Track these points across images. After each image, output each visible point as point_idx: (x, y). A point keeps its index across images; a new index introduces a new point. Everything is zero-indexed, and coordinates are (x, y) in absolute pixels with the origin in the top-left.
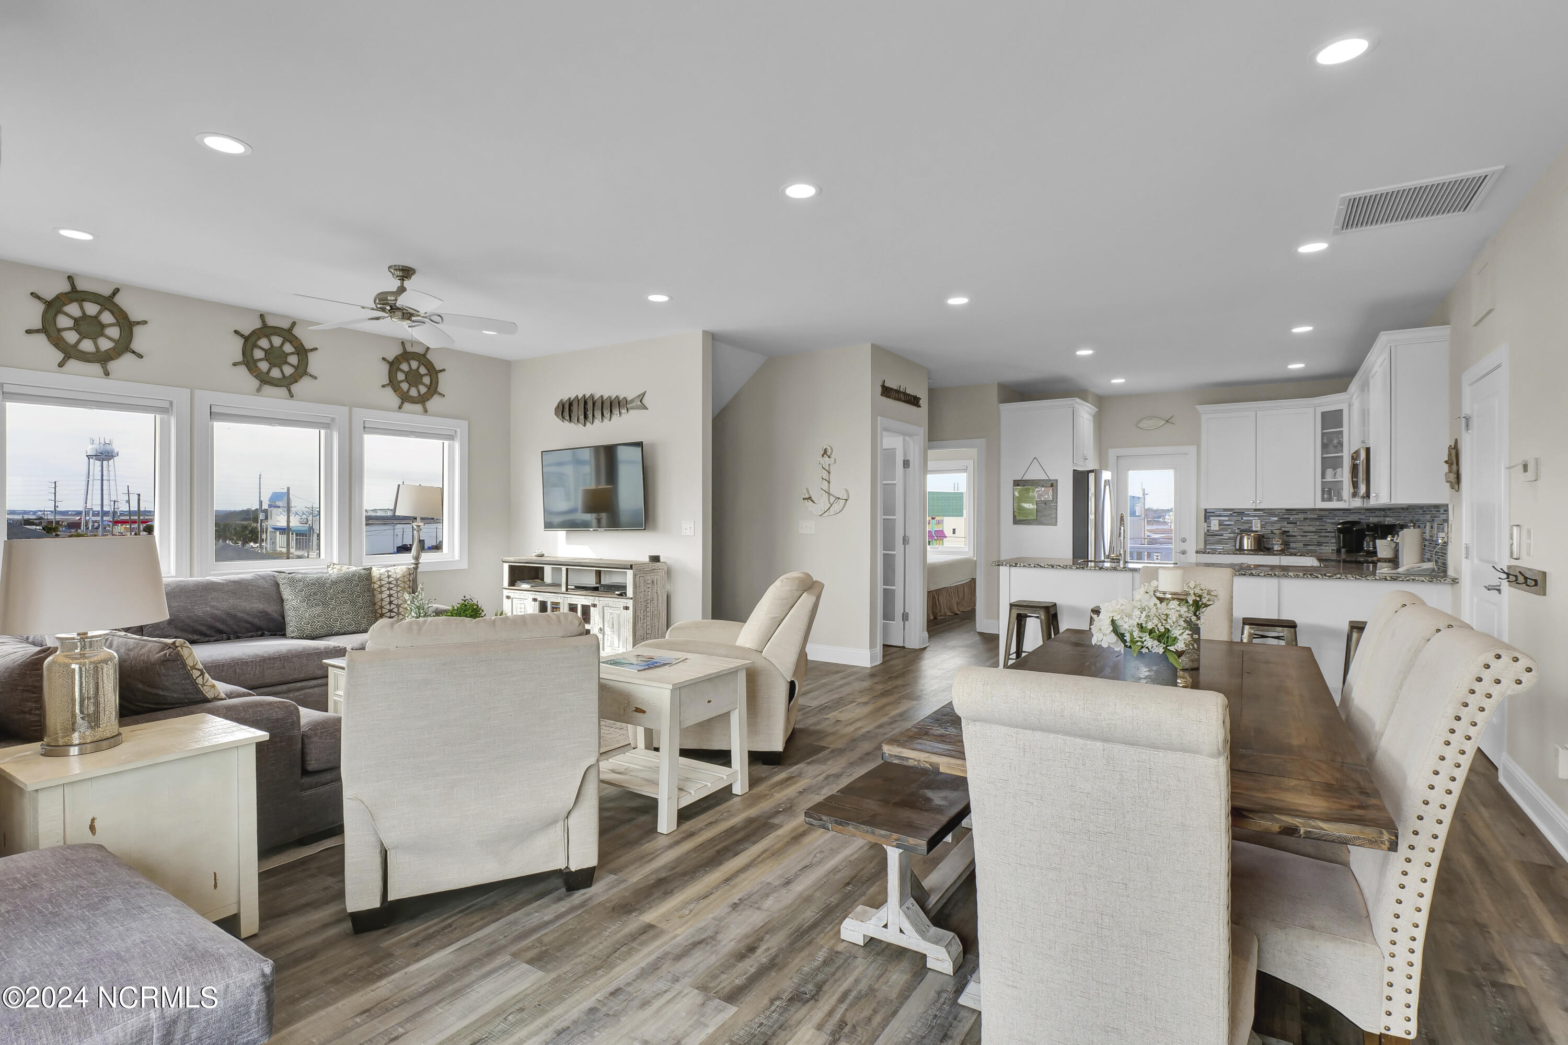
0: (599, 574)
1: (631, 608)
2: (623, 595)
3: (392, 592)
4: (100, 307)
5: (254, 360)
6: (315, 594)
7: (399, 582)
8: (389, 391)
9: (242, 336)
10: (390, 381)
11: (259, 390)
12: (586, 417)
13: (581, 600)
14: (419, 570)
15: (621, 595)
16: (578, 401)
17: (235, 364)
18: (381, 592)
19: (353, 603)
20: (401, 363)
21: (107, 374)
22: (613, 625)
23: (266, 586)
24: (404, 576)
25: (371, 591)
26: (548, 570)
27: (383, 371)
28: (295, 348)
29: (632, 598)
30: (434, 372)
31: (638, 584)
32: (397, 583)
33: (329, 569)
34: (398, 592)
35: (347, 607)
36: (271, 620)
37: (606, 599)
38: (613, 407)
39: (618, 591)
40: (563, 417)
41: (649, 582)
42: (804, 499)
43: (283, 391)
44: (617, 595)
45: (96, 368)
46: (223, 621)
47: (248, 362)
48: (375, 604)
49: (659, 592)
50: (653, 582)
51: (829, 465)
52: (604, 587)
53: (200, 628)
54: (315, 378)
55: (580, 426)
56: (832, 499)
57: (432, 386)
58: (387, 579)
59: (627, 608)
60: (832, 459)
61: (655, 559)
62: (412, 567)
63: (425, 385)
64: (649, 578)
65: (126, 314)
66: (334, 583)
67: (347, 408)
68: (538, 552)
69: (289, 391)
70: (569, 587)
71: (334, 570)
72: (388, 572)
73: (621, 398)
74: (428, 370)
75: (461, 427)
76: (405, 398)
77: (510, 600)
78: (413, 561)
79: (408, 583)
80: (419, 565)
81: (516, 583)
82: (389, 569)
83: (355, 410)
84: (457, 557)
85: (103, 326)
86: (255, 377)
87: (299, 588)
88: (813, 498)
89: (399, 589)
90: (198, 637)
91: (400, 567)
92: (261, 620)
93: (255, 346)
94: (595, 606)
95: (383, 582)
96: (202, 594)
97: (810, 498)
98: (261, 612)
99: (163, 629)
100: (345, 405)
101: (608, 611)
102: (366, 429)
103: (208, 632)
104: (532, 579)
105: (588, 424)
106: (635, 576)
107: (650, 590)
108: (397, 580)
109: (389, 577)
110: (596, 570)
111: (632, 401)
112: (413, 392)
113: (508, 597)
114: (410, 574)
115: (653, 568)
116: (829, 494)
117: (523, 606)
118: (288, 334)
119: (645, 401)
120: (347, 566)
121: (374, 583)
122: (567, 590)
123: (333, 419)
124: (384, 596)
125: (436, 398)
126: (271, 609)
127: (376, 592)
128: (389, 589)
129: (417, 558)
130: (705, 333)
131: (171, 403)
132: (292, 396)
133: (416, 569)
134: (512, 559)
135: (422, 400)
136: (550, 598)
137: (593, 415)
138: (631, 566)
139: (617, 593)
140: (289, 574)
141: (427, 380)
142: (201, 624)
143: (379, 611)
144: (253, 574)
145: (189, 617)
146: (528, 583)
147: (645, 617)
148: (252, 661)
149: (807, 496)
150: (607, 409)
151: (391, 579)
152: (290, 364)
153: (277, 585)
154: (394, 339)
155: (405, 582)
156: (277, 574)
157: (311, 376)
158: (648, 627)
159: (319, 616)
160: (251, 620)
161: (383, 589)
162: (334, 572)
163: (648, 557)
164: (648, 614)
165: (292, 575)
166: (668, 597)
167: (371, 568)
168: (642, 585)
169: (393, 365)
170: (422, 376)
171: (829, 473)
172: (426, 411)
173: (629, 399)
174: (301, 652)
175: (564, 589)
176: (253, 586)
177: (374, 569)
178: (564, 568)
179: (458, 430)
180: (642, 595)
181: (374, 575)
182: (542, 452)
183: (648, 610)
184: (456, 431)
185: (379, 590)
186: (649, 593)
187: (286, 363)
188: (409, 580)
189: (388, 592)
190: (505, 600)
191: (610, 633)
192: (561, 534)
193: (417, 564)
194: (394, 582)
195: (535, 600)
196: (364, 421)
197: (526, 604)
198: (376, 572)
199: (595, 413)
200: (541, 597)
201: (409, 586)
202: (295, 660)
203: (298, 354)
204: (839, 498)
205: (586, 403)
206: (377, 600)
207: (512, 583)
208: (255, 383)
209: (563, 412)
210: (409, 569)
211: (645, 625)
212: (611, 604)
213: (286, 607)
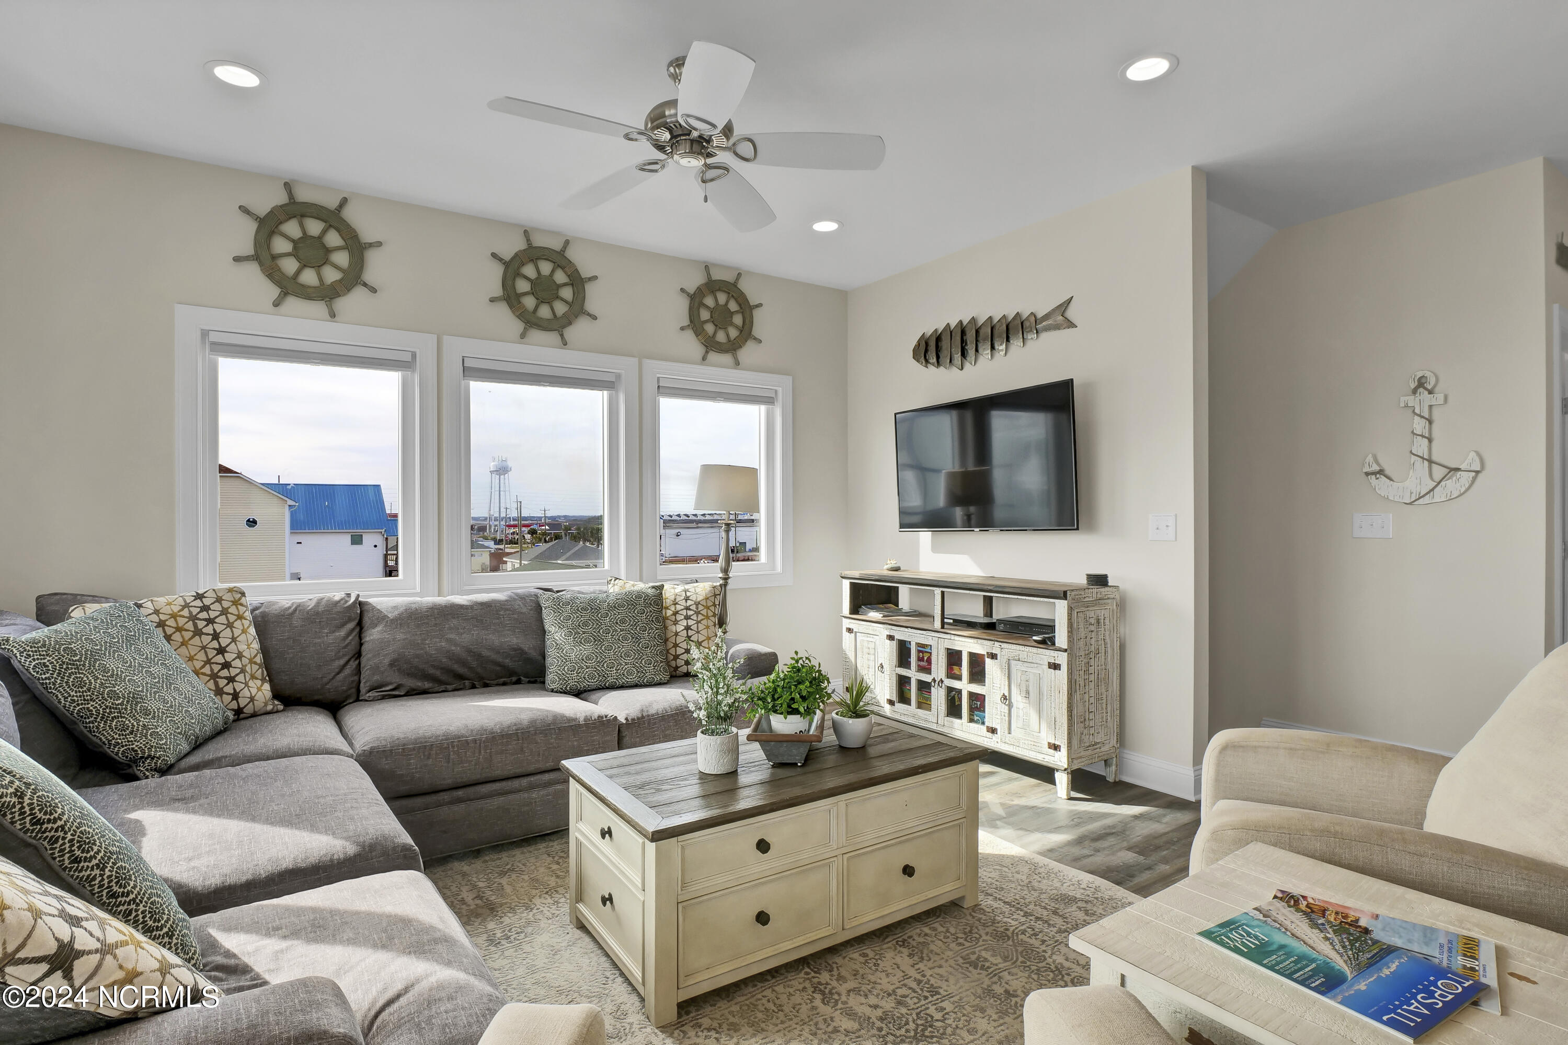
0: (988, 602)
1: (1064, 667)
2: (1048, 642)
3: (691, 622)
4: (324, 224)
5: (517, 294)
6: (586, 624)
7: (701, 608)
8: (689, 335)
9: (501, 260)
10: (691, 321)
11: (523, 336)
12: (964, 354)
13: (968, 644)
14: (728, 587)
15: (1043, 642)
16: (951, 332)
17: (492, 300)
18: (676, 623)
19: (636, 639)
20: (705, 296)
21: (333, 315)
22: (1028, 692)
23: (524, 610)
24: (707, 599)
25: (662, 621)
26: (904, 592)
27: (682, 306)
28: (569, 276)
29: (1065, 651)
30: (747, 308)
31: (1075, 625)
32: (697, 608)
33: (610, 586)
34: (698, 622)
35: (626, 646)
36: (528, 660)
37: (1014, 647)
38: (1011, 332)
39: (1038, 634)
40: (927, 361)
41: (1092, 621)
42: (1367, 474)
43: (553, 337)
44: (1035, 641)
45: (319, 308)
46: (464, 663)
47: (510, 298)
48: (666, 640)
49: (1108, 640)
50: (1098, 621)
51: (1430, 406)
52: (1005, 625)
53: (432, 671)
54: (595, 318)
55: (955, 370)
56: (1438, 472)
57: (745, 327)
58: (683, 603)
59: (1055, 666)
60: (1440, 398)
61: (1100, 580)
62: (718, 584)
63: (737, 327)
64: (1092, 614)
65: (356, 232)
66: (614, 607)
67: (635, 361)
68: (892, 563)
69: (562, 336)
70: (946, 620)
71: (616, 587)
72: (686, 591)
73: (1025, 316)
74: (740, 305)
75: (782, 385)
76: (710, 345)
77: (853, 635)
78: (721, 575)
79: (712, 608)
80: (729, 581)
81: (860, 610)
82: (687, 587)
83: (647, 362)
84: (779, 568)
85: (328, 251)
86: (517, 317)
87: (565, 614)
88: (1387, 472)
89: (700, 617)
90: (431, 685)
91: (701, 585)
92: (515, 661)
93: (518, 274)
94: (993, 656)
95: (679, 607)
96: (438, 622)
97: (1381, 472)
98: (515, 650)
99: (383, 673)
100: (633, 356)
101: (1016, 667)
102: (664, 390)
103: (444, 678)
104: (882, 603)
105: (967, 365)
106: (1070, 609)
107: (1093, 634)
108: (697, 604)
109: (687, 599)
110: (984, 596)
111: (1047, 317)
112: (721, 337)
113: (850, 630)
114: (715, 595)
115: (1099, 596)
116: (1431, 462)
117: (872, 645)
118: (559, 259)
119: (1071, 313)
120: (632, 583)
121: (667, 608)
122: (943, 627)
123: (618, 376)
124: (680, 628)
125: (750, 345)
126: (527, 644)
127: (668, 622)
128: (687, 618)
129: (726, 571)
130: (1196, 170)
131: (414, 355)
132: (565, 344)
133: (725, 585)
134: (856, 574)
135: (732, 347)
136: (914, 638)
137: (977, 350)
138: (1065, 593)
139: (1035, 638)
140: (558, 592)
141: (738, 320)
142: (433, 666)
143: (672, 651)
144: (509, 593)
145: (417, 656)
146: (878, 610)
147: (1087, 682)
148: (475, 741)
149: (1375, 468)
150: (1000, 336)
151: (689, 603)
152: (562, 300)
153: (538, 608)
154: (694, 262)
155: (708, 608)
156: (541, 592)
157: (589, 315)
158: (1092, 700)
159: (588, 658)
160: (501, 660)
161: (679, 617)
162: (614, 589)
163: (1085, 577)
164: (1092, 678)
165: (561, 593)
166: (1122, 647)
167: (663, 586)
168: (1081, 626)
169: (695, 300)
170: (732, 314)
171: (1430, 422)
172: (737, 363)
173: (1039, 315)
174: (549, 725)
175: (937, 624)
176: (507, 610)
177: (667, 586)
178: (938, 591)
179: (780, 390)
180: (1082, 643)
181: (667, 595)
182: (896, 414)
183: (1091, 670)
184: (776, 391)
185: (673, 618)
186: (1093, 641)
187: (558, 297)
188: (714, 605)
189: (684, 623)
190: (845, 634)
191: (1021, 706)
192: (925, 537)
193: (726, 579)
194: (693, 607)
195: (891, 638)
196: (658, 378)
197: (877, 643)
198: (671, 591)
199: (980, 345)
200: (901, 634)
201: (714, 613)
202: (540, 738)
203: (572, 285)
204: (1458, 470)
205: (963, 333)
206: (669, 634)
207: (855, 609)
208: (518, 326)
209: (926, 351)
210: (714, 587)
211: (1087, 696)
212: (1023, 656)
213: (548, 643)
